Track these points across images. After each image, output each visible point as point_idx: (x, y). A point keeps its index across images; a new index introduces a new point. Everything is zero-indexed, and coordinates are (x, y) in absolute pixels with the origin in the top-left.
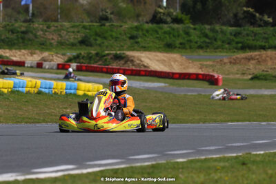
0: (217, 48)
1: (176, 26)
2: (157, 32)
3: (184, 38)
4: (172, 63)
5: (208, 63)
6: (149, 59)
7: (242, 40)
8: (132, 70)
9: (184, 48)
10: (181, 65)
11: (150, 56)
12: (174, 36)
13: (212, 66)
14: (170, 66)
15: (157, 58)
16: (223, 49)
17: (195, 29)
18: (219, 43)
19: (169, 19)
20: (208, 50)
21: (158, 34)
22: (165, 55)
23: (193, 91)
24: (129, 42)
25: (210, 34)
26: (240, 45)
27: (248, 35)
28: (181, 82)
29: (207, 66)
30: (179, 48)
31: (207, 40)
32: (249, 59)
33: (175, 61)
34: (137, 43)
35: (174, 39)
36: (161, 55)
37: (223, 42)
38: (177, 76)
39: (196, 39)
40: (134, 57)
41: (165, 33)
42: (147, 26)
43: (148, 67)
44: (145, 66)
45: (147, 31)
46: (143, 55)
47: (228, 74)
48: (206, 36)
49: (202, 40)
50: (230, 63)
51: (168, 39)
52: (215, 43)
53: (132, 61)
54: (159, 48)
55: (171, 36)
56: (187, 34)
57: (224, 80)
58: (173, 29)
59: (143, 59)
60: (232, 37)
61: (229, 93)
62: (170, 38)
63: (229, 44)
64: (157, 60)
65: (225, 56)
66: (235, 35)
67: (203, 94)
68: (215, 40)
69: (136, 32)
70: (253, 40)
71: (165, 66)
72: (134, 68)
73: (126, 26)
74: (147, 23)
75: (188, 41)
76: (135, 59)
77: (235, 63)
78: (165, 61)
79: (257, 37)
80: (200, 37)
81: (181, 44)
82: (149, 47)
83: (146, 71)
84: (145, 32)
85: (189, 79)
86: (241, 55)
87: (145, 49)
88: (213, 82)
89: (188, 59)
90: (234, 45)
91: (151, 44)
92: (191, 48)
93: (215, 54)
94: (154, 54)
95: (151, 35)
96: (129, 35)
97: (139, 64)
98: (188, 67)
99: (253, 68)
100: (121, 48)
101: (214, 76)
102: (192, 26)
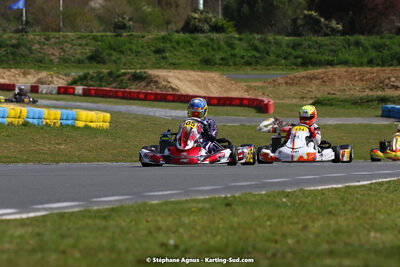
0: (270, 65)
1: (215, 35)
2: (190, 43)
3: (226, 52)
4: (210, 85)
5: (256, 84)
6: (179, 79)
7: (302, 54)
8: (156, 94)
9: (227, 65)
10: (221, 87)
11: (179, 76)
12: (213, 49)
13: (261, 88)
14: (207, 88)
15: (188, 78)
16: (277, 65)
17: (240, 39)
18: (273, 58)
19: (206, 27)
20: (258, 67)
21: (192, 46)
22: (200, 73)
23: (234, 121)
24: (153, 58)
25: (261, 46)
26: (300, 60)
27: (310, 47)
28: (220, 108)
29: (256, 89)
30: (220, 64)
31: (257, 54)
32: (311, 78)
33: (213, 81)
34: (164, 58)
35: (213, 53)
36: (194, 74)
37: (278, 56)
38: (215, 101)
39: (243, 53)
40: (158, 76)
41: (201, 44)
42: (176, 36)
43: (177, 90)
44: (173, 89)
45: (178, 43)
46: (170, 74)
47: (282, 99)
48: (256, 49)
49: (250, 54)
50: (287, 83)
51: (206, 54)
52: (267, 57)
53: (156, 82)
54: (194, 64)
55: (210, 49)
56: (231, 46)
57: (276, 106)
58: (212, 40)
59: (170, 80)
60: (290, 50)
61: (280, 123)
62: (208, 51)
63: (285, 58)
64: (190, 81)
65: (279, 75)
66: (293, 48)
67: (248, 124)
68: (268, 54)
69: (162, 45)
70: (317, 53)
71: (200, 88)
72: (158, 91)
73: (150, 36)
74: (177, 32)
75: (232, 55)
76: (160, 80)
77: (292, 84)
78: (199, 81)
79: (322, 50)
80: (247, 50)
81: (222, 59)
82: (179, 64)
83: (174, 95)
84: (174, 44)
85: (230, 105)
86: (302, 73)
87: (175, 66)
88: (262, 108)
89: (231, 78)
90: (292, 60)
91: (183, 60)
92: (235, 64)
93: (268, 72)
94: (185, 72)
95: (183, 48)
96: (154, 49)
97: (165, 86)
98: (229, 90)
99: (316, 90)
100: (144, 65)
101: (263, 101)
102: (237, 36)
